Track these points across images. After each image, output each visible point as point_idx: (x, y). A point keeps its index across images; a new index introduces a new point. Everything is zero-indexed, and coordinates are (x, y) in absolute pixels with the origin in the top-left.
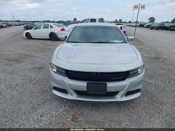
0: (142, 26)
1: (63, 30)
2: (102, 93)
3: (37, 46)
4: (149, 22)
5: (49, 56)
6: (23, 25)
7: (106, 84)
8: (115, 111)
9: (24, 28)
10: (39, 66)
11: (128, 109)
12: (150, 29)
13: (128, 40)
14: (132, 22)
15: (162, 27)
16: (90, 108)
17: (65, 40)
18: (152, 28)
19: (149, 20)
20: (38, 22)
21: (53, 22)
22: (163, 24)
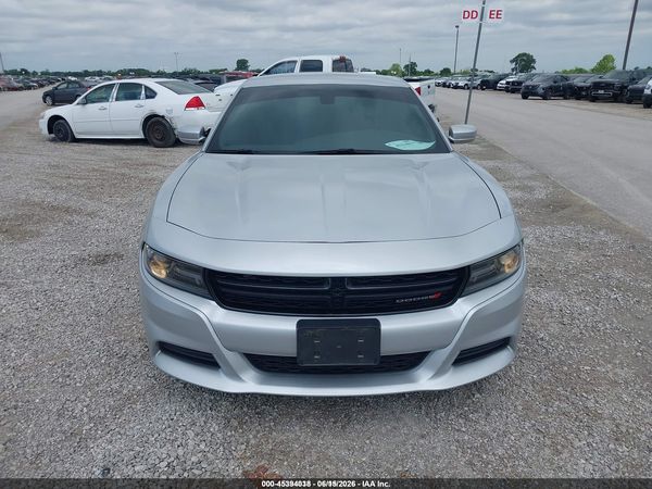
0: (489, 85)
1: (196, 103)
2: (361, 360)
3: (94, 170)
4: (513, 70)
5: (142, 209)
6: (42, 86)
7: (377, 323)
8: (416, 429)
9: (44, 99)
10: (103, 249)
11: (467, 419)
12: (520, 96)
13: (452, 142)
14: (452, 71)
15: (563, 89)
16: (310, 420)
17: (202, 142)
18: (528, 93)
19: (513, 66)
20: (100, 74)
21: (160, 74)
22: (567, 79)
